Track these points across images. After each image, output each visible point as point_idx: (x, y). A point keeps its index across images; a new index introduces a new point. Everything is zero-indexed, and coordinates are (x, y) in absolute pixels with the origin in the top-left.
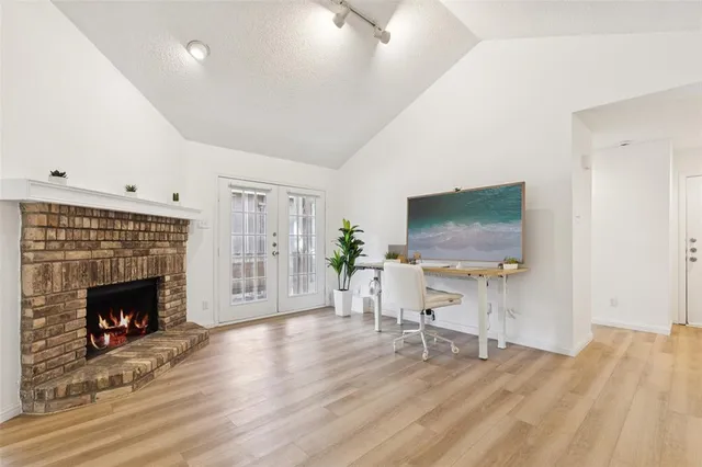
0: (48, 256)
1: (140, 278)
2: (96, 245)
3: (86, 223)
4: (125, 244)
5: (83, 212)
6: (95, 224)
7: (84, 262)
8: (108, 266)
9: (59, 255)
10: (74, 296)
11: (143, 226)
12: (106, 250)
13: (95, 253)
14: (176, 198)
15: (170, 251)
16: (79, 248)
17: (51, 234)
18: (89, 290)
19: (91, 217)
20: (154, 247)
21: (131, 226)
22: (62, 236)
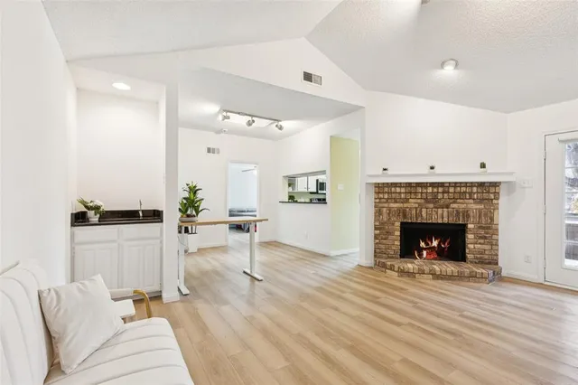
0: (381, 205)
1: (440, 221)
2: (406, 200)
3: (398, 190)
4: (427, 201)
5: (395, 185)
6: (403, 190)
7: (399, 209)
8: (414, 212)
9: (386, 205)
10: (393, 224)
11: (441, 190)
12: (413, 203)
13: (405, 205)
14: (483, 166)
15: (474, 206)
16: (396, 202)
17: (381, 196)
18: (402, 223)
19: (400, 187)
20: (454, 202)
21: (430, 190)
22: (386, 196)
